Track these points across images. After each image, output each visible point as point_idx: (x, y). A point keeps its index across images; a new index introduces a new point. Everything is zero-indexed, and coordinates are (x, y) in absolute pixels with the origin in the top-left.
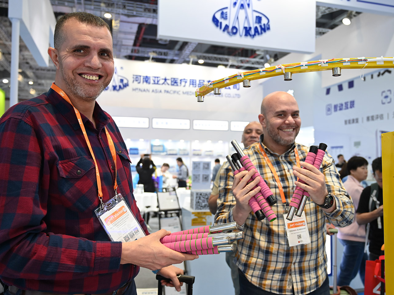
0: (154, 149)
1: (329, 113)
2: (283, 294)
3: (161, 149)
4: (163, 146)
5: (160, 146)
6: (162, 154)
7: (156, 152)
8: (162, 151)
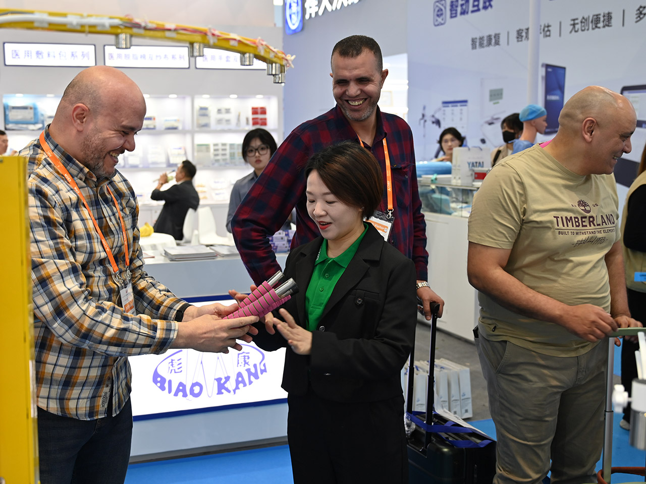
0: (12, 115)
1: (440, 20)
2: (95, 418)
3: (28, 115)
4: (34, 109)
5: (25, 108)
6: (31, 127)
7: (17, 123)
8: (33, 120)
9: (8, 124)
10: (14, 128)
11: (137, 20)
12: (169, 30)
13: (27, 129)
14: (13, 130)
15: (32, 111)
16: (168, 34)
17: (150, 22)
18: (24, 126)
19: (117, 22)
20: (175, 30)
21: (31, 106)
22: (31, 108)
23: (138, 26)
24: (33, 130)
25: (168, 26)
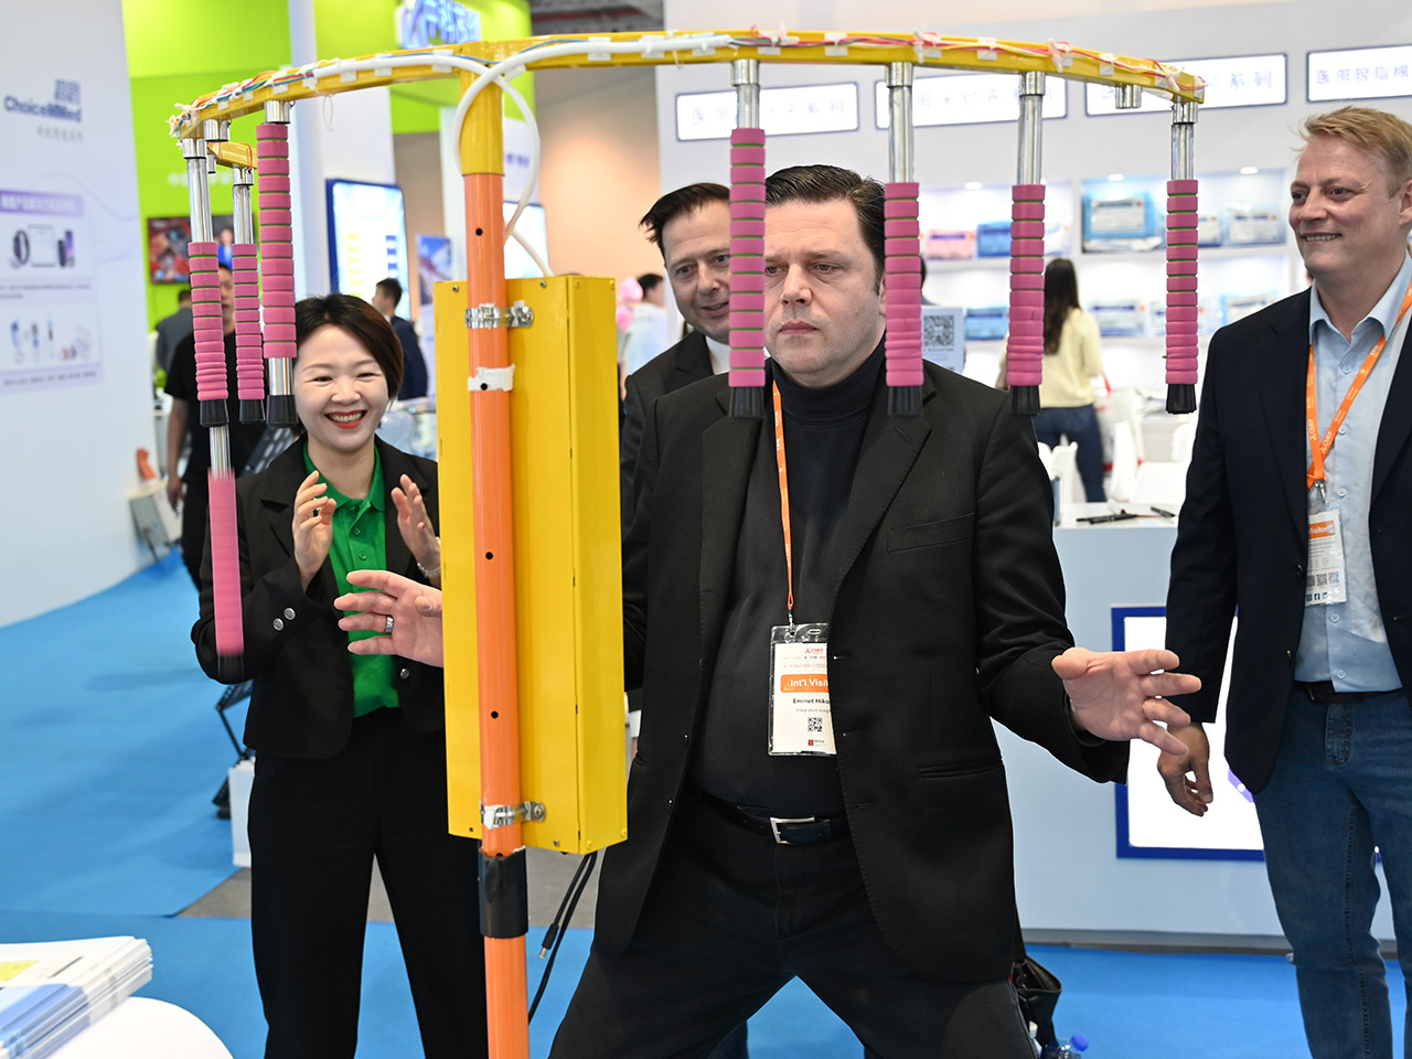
0: (1099, 220)
3: (1132, 218)
4: (1145, 204)
5: (1126, 204)
6: (1138, 244)
7: (1108, 236)
8: (1142, 231)
9: (1088, 240)
10: (1101, 248)
11: (764, 33)
12: (832, 44)
13: (1129, 249)
14: (1099, 252)
15: (1140, 211)
16: (829, 51)
17: (789, 34)
18: (1123, 243)
19: (725, 39)
20: (841, 43)
21: (1141, 199)
22: (1139, 204)
23: (766, 42)
24: (1142, 251)
25: (829, 37)
